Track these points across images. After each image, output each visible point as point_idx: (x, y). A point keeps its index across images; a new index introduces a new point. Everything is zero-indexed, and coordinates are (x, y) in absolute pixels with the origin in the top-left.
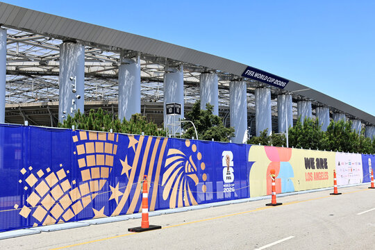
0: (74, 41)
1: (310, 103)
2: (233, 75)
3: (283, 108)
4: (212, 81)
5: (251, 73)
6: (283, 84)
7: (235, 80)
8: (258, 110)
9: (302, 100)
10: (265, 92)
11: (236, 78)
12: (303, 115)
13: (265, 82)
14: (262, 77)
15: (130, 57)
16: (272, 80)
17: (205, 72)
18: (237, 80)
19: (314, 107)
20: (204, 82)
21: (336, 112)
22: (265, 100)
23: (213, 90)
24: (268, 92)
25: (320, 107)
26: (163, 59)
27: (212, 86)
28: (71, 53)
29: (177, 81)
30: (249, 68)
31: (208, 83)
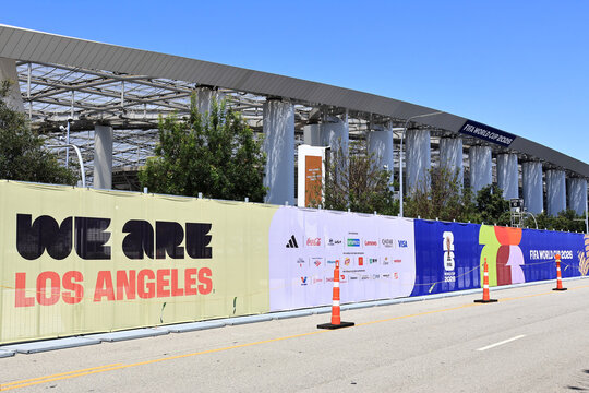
0: (280, 99)
1: (540, 165)
2: (444, 130)
3: (505, 172)
4: (423, 140)
5: (470, 128)
6: (508, 141)
7: (447, 137)
8: (473, 176)
9: (528, 161)
10: (484, 152)
11: (448, 134)
12: (530, 182)
13: (487, 139)
14: (483, 132)
15: (334, 114)
16: (495, 136)
17: (413, 128)
18: (450, 137)
19: (545, 170)
20: (413, 141)
21: (574, 177)
22: (484, 162)
23: (424, 152)
24: (488, 152)
25: (552, 169)
26: (368, 114)
27: (423, 146)
28: (279, 113)
29: (385, 141)
30: (469, 122)
31: (417, 142)
